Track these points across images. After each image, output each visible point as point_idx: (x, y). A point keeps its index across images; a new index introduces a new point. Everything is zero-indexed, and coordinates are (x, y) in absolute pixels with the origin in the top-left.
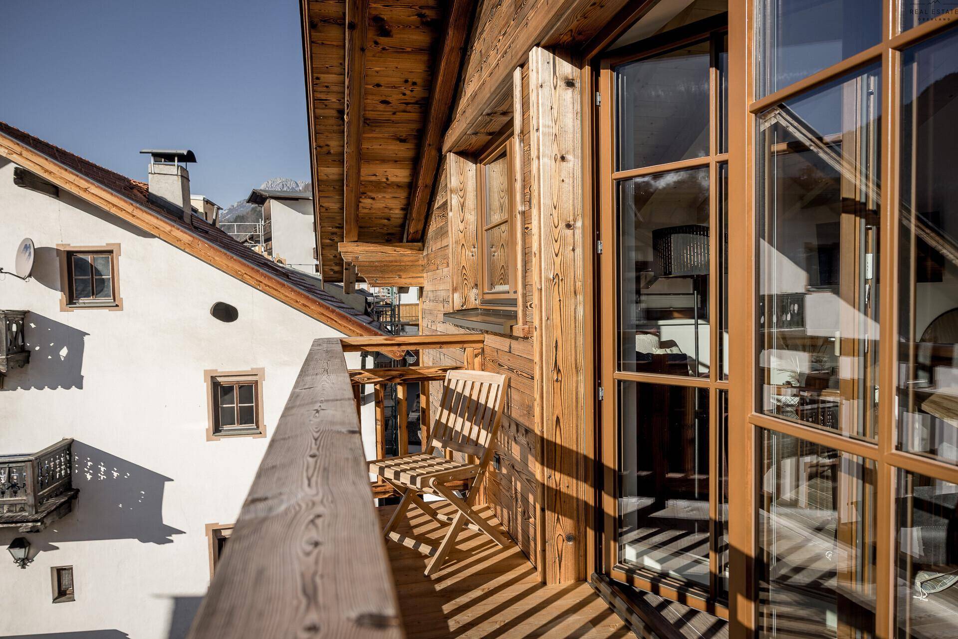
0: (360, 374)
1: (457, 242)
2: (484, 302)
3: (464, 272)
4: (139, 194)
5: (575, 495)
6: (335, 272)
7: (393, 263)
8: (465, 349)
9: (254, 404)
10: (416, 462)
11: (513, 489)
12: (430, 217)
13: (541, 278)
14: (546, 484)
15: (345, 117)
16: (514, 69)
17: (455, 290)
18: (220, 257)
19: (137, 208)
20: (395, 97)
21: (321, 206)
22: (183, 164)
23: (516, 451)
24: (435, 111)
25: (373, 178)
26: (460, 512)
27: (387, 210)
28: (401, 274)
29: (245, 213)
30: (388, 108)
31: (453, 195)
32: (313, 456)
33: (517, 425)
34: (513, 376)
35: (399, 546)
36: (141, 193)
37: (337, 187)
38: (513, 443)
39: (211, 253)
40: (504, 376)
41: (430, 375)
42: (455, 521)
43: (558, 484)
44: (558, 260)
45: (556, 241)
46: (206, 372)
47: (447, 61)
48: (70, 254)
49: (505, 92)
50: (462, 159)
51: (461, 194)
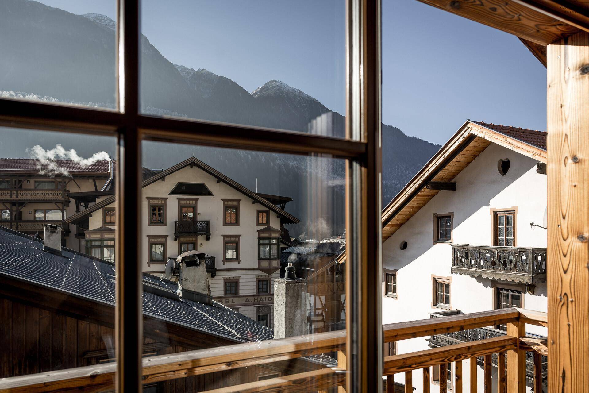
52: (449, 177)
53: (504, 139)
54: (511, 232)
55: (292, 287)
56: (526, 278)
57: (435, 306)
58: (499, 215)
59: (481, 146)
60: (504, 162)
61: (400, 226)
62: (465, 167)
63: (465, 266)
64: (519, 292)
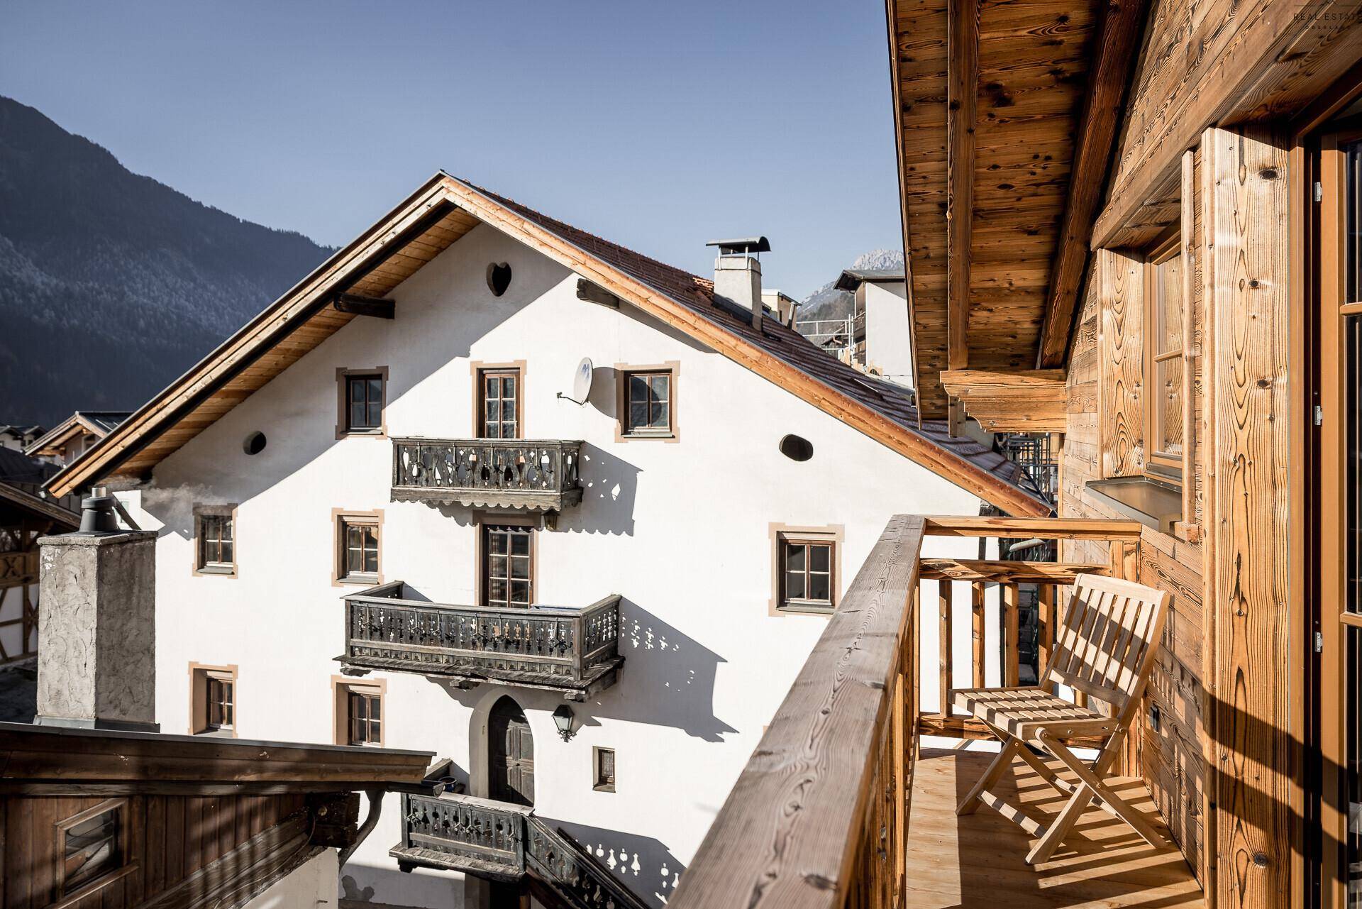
0: (952, 566)
1: (1109, 379)
2: (1152, 468)
3: (1121, 421)
4: (703, 297)
5: (1270, 793)
6: (938, 407)
7: (1019, 400)
8: (1110, 542)
9: (829, 573)
10: (1022, 699)
11: (1176, 764)
12: (1075, 333)
13: (1213, 459)
14: (1218, 767)
15: (947, 214)
16: (1182, 153)
17: (1105, 448)
18: (792, 375)
19: (699, 318)
20: (1020, 180)
21: (917, 323)
22: (754, 255)
23: (1180, 708)
24: (1078, 193)
25: (990, 284)
26: (1084, 783)
27: (1011, 325)
28: (1031, 414)
29: (832, 301)
30: (1010, 193)
31: (1104, 310)
32: (825, 712)
33: (1182, 669)
34: (1178, 595)
35: (994, 813)
36: (706, 294)
37: (939, 299)
38: (1177, 695)
39: (782, 372)
40: (1161, 593)
41: (1054, 577)
42: (1076, 795)
43: (1240, 771)
44: (1243, 435)
45: (1241, 407)
46: (771, 525)
47: (1095, 127)
48: (627, 374)
49: (1171, 181)
50: (1120, 257)
51: (1118, 307)
52: (380, 287)
53: (518, 224)
54: (511, 410)
55: (117, 555)
56: (547, 498)
57: (341, 580)
58: (487, 376)
59: (455, 230)
60: (496, 268)
61: (244, 395)
62: (415, 270)
63: (424, 483)
64: (527, 529)
